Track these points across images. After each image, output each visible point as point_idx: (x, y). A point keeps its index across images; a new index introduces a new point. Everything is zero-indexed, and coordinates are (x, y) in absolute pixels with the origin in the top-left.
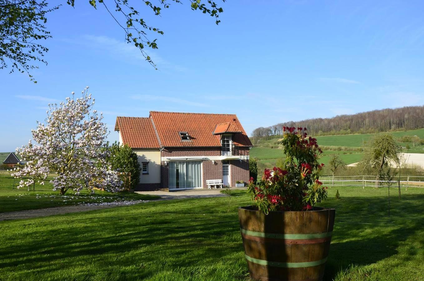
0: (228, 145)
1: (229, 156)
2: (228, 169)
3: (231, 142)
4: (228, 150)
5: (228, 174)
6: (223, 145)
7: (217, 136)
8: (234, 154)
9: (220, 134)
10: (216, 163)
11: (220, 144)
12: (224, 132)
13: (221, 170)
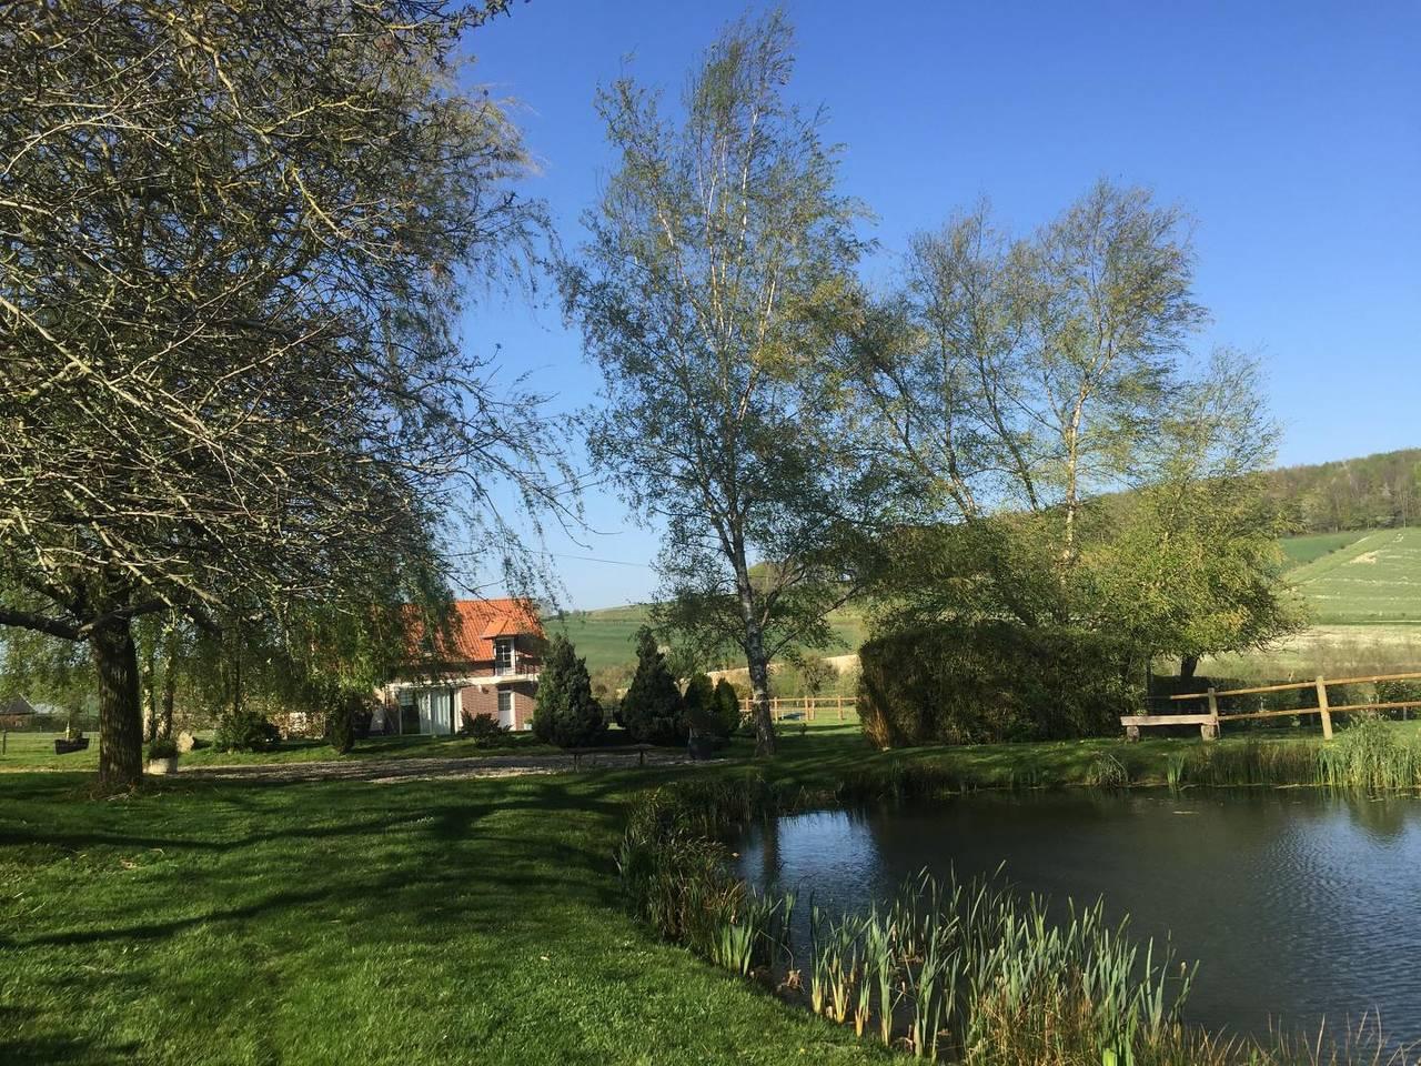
0: (508, 657)
1: (510, 675)
2: (509, 701)
3: (512, 653)
4: (508, 665)
5: (508, 708)
6: (499, 657)
7: (487, 642)
8: (520, 671)
9: (492, 638)
10: (485, 690)
11: (493, 655)
12: (495, 635)
13: (496, 702)
